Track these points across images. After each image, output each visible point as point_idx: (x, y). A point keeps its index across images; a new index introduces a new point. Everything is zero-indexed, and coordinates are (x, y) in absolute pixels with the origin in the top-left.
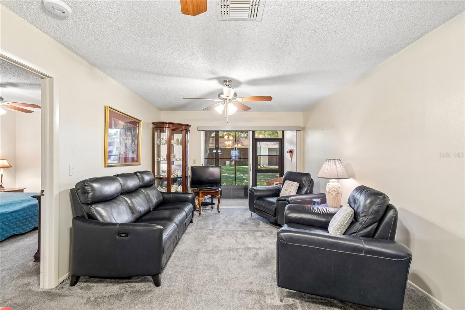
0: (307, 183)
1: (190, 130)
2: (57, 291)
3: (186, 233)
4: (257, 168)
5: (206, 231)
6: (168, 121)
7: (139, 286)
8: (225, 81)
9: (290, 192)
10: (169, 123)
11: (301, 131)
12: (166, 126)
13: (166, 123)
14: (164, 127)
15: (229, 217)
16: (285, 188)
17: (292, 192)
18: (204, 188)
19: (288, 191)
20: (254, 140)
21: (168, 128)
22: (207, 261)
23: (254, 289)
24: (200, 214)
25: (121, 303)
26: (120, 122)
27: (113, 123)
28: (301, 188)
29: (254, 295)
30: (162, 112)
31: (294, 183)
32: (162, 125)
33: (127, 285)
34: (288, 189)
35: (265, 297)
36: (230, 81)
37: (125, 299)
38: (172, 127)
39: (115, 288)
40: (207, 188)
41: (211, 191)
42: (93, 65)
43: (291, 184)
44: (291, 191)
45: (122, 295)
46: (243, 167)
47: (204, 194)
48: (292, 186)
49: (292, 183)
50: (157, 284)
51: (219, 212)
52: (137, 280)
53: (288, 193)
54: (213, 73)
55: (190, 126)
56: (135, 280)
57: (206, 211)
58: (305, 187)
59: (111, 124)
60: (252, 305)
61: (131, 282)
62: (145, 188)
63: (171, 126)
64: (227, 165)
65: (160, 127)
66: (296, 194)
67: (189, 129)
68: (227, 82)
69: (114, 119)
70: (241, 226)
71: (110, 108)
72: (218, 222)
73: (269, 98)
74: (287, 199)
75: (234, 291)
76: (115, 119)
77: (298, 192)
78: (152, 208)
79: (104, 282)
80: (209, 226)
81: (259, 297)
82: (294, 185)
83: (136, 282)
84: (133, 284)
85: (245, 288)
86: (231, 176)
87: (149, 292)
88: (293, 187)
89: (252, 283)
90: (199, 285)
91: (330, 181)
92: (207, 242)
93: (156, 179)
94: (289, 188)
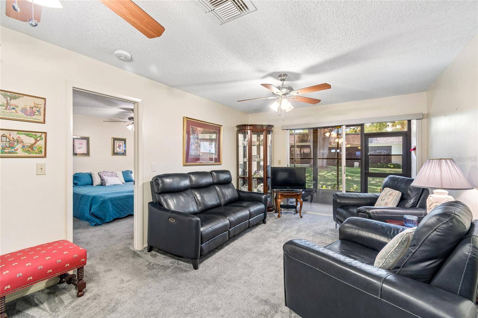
0: (414, 193)
1: (272, 131)
2: (139, 253)
3: (252, 231)
4: (368, 170)
5: (272, 234)
6: (249, 124)
7: (183, 264)
8: (280, 76)
9: (387, 204)
10: (250, 125)
11: (422, 120)
12: (248, 128)
13: (247, 125)
14: (246, 130)
15: (309, 223)
16: (382, 198)
17: (389, 204)
18: (284, 190)
19: (385, 201)
20: (364, 136)
21: (249, 130)
22: (249, 261)
23: (272, 301)
24: (279, 216)
25: (164, 273)
26: (199, 129)
27: (191, 129)
28: (405, 199)
29: (266, 307)
30: (249, 115)
31: (393, 192)
32: (244, 127)
33: (176, 261)
34: (384, 199)
35: (277, 312)
36: (285, 75)
37: (168, 271)
38: (253, 128)
39: (168, 261)
40: (288, 190)
41: (293, 193)
42: (171, 86)
43: (389, 193)
44: (388, 202)
45: (169, 267)
46: (375, 169)
47: (283, 196)
48: (390, 195)
49: (391, 192)
50: (196, 267)
51: (301, 217)
52: (185, 260)
53: (384, 204)
54: (261, 71)
55: (273, 126)
56: (184, 260)
57: (286, 215)
58: (411, 198)
59: (189, 131)
60: (256, 314)
61: (181, 260)
62: (219, 186)
63: (251, 127)
64: (355, 166)
65: (243, 130)
66: (397, 207)
67: (271, 129)
68: (281, 76)
69: (191, 127)
70: (313, 236)
71: (186, 118)
72: (292, 227)
73: (326, 86)
74: (368, 211)
75: (251, 295)
76: (193, 127)
77: (400, 203)
78: (222, 204)
79: (166, 254)
80: (279, 229)
81: (270, 310)
82: (394, 194)
83: (184, 261)
84: (181, 262)
85: (263, 296)
86: (354, 179)
87: (186, 271)
88: (391, 197)
89: (274, 295)
90: (225, 279)
91: (433, 191)
92: (264, 244)
93: (240, 178)
94: (386, 198)
